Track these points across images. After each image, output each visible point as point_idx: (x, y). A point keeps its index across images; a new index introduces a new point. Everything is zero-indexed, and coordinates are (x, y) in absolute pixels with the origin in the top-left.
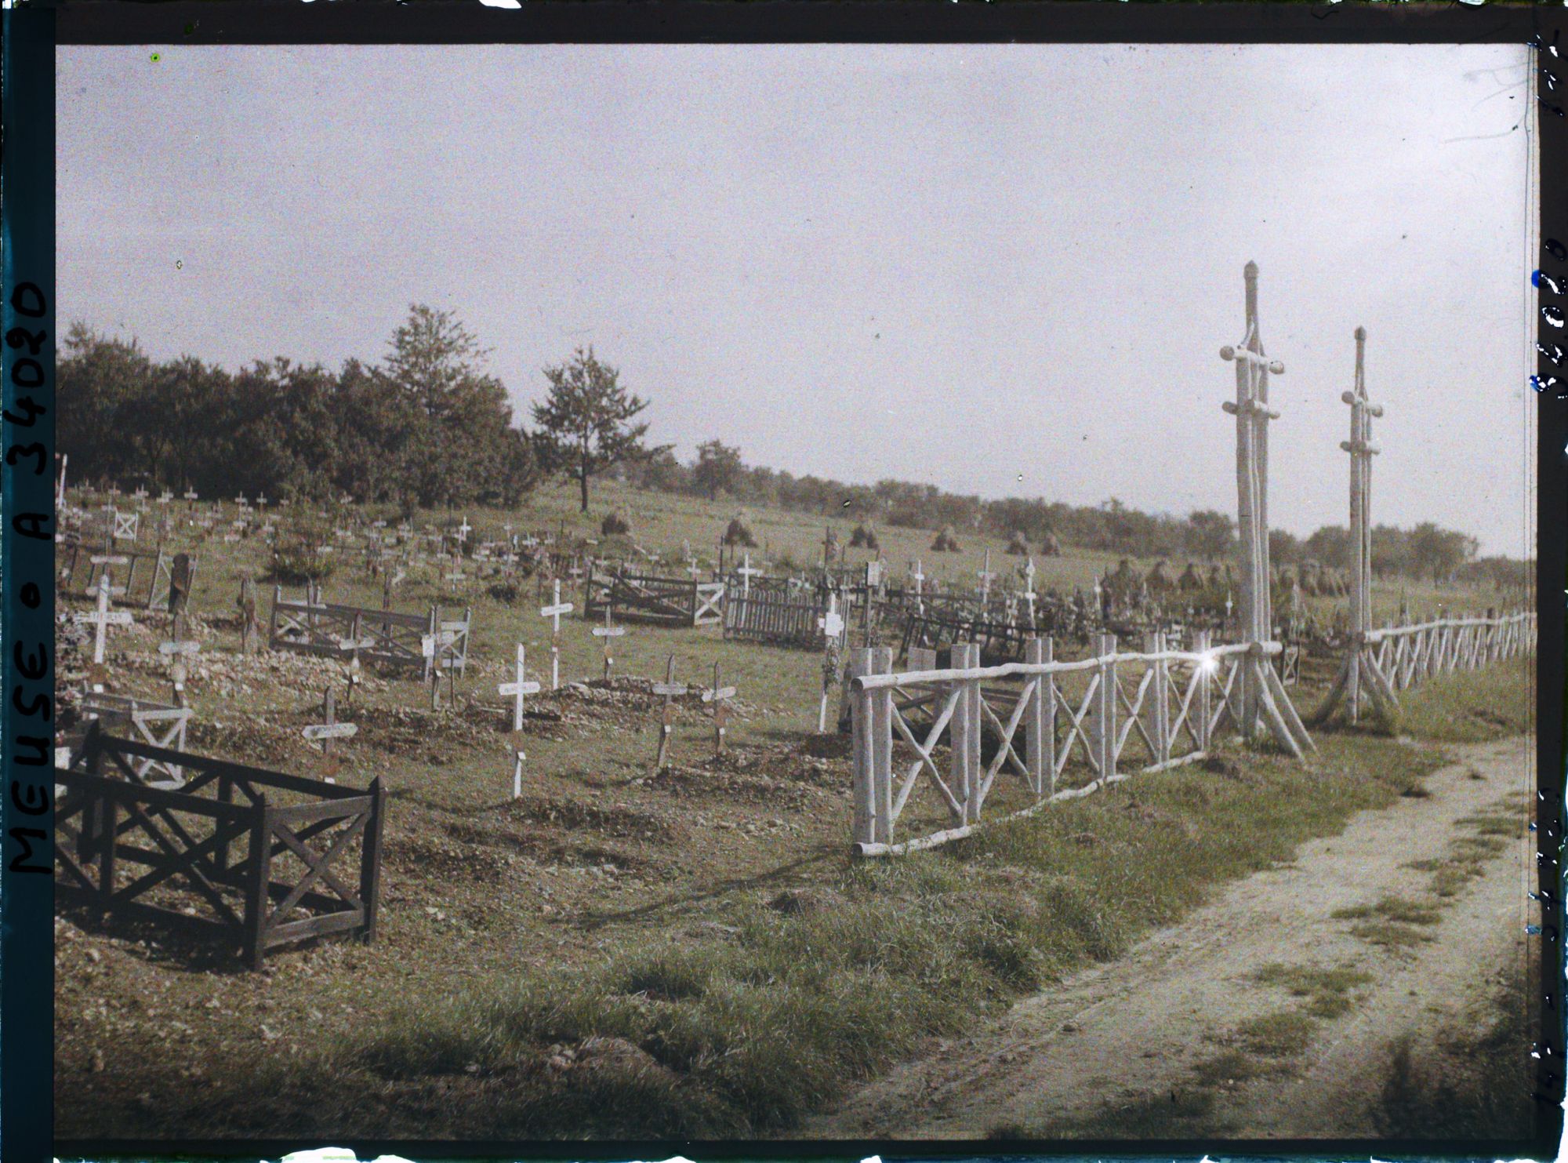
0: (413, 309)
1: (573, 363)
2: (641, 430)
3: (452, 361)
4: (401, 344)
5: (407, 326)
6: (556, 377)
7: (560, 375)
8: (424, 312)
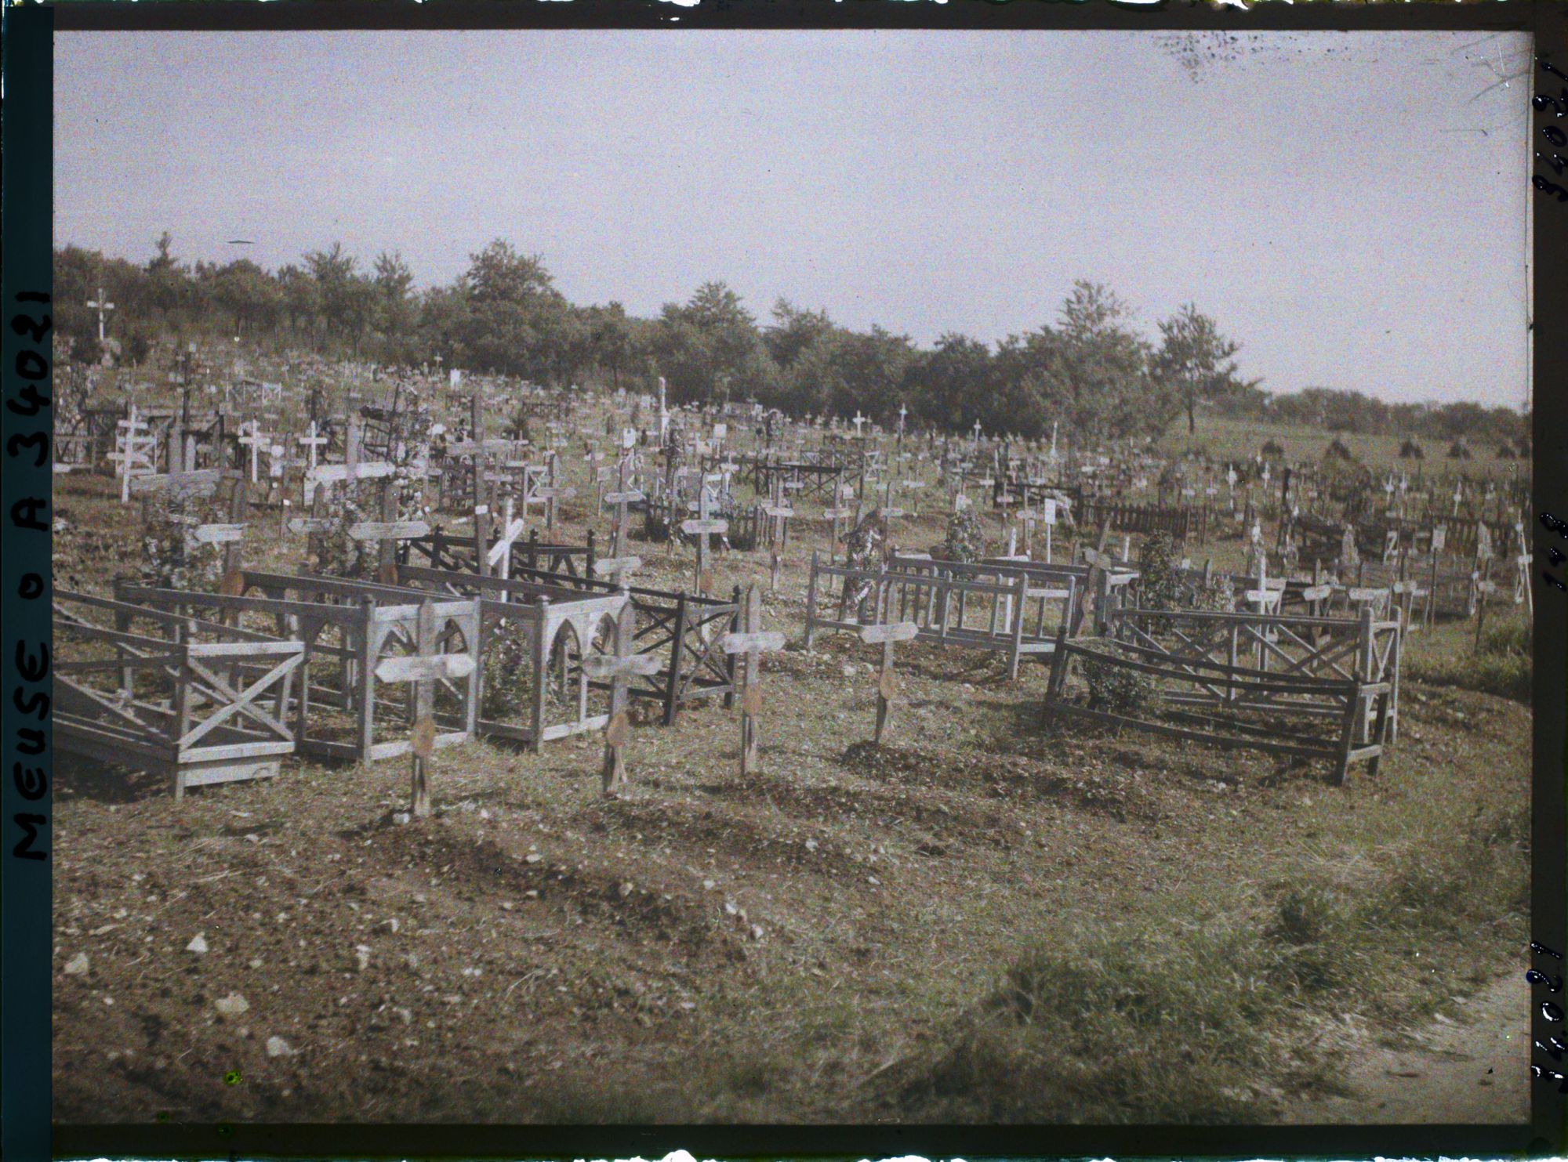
0: (1077, 283)
1: (1177, 316)
2: (1233, 368)
3: (1108, 322)
4: (1070, 312)
5: (1073, 299)
6: (1167, 329)
7: (1170, 328)
8: (1087, 285)
